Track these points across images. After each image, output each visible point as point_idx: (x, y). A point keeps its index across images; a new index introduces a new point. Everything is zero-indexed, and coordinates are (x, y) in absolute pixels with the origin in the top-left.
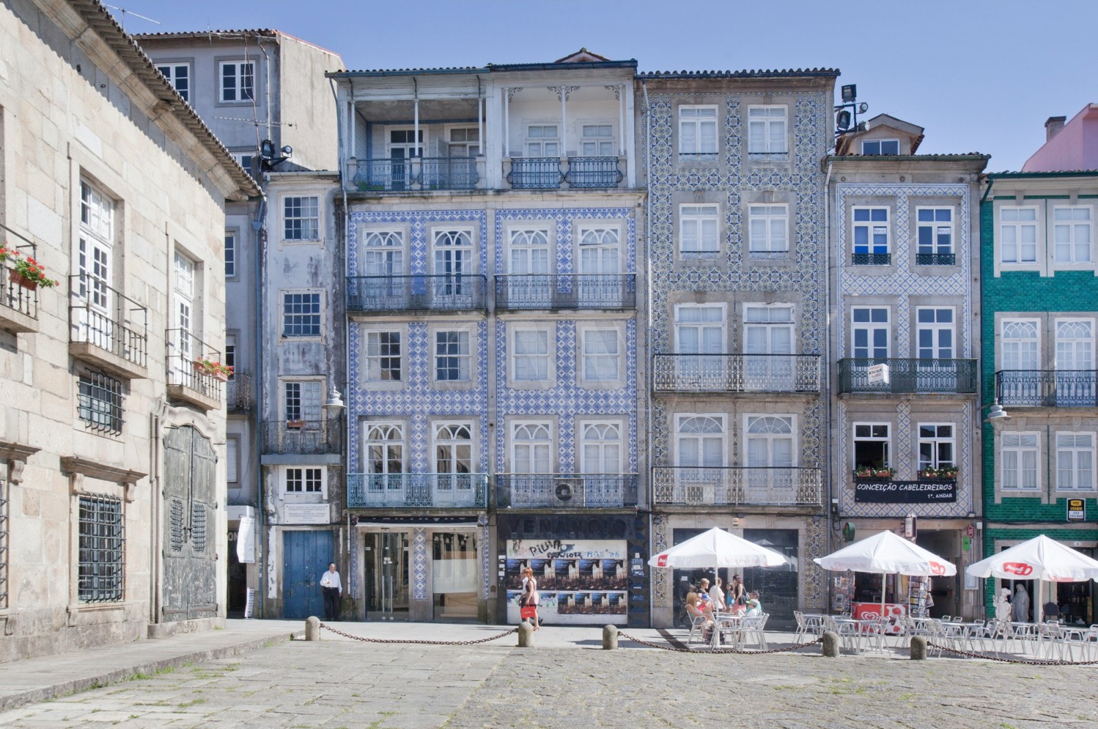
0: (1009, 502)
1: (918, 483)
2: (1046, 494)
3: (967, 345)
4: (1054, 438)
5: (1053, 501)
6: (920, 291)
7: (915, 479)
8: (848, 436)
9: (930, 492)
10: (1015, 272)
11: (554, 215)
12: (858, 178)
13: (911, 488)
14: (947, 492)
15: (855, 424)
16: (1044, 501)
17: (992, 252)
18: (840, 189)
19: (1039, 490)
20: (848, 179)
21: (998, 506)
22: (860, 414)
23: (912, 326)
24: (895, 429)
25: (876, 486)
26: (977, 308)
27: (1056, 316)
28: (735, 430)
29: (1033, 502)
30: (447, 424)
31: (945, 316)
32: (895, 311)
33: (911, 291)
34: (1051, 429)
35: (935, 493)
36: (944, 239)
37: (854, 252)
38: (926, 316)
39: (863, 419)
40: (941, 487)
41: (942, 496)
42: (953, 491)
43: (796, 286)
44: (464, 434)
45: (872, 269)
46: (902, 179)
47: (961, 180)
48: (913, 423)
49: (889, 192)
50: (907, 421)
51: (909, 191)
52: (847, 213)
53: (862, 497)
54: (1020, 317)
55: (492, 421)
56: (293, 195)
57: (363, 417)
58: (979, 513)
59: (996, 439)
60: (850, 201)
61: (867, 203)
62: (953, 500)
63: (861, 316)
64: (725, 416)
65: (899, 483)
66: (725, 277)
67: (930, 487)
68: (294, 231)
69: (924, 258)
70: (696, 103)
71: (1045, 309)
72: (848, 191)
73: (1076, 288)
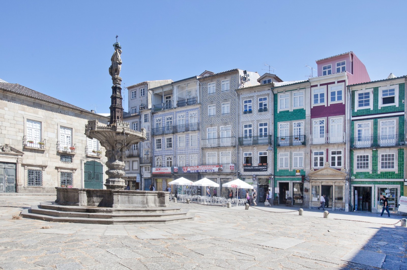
0: (281, 171)
1: (258, 167)
2: (290, 169)
3: (271, 131)
4: (292, 154)
5: (292, 171)
6: (259, 119)
7: (258, 166)
8: (243, 156)
9: (261, 169)
10: (283, 111)
11: (185, 111)
12: (245, 93)
13: (256, 168)
14: (265, 169)
15: (244, 153)
16: (290, 170)
17: (277, 107)
18: (241, 96)
19: (288, 168)
20: (243, 94)
21: (278, 172)
22: (245, 150)
23: (257, 128)
24: (253, 153)
25: (249, 168)
26: (273, 122)
27: (293, 122)
28: (218, 155)
29: (287, 171)
30: (168, 157)
31: (266, 124)
32: (253, 125)
33: (257, 119)
34: (292, 152)
35: (262, 169)
36: (265, 105)
37: (244, 111)
38: (261, 125)
39: (246, 152)
40: (264, 168)
41: (264, 170)
42: (267, 168)
43: (231, 121)
44: (171, 159)
45: (248, 115)
46: (255, 92)
47: (269, 90)
48: (257, 152)
49: (252, 95)
50: (256, 151)
51: (257, 94)
52: (242, 102)
53: (245, 170)
54: (284, 123)
55: (175, 156)
56: (145, 114)
57: (155, 156)
58: (273, 174)
59: (278, 155)
60: (243, 99)
61: (247, 99)
62: (267, 171)
63: (246, 126)
64: (216, 152)
65: (254, 167)
66: (217, 121)
67: (261, 168)
68: (146, 121)
69: (260, 110)
70: (211, 82)
71: (291, 120)
72: (243, 97)
73: (299, 113)
